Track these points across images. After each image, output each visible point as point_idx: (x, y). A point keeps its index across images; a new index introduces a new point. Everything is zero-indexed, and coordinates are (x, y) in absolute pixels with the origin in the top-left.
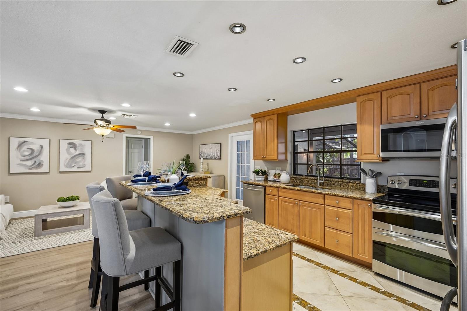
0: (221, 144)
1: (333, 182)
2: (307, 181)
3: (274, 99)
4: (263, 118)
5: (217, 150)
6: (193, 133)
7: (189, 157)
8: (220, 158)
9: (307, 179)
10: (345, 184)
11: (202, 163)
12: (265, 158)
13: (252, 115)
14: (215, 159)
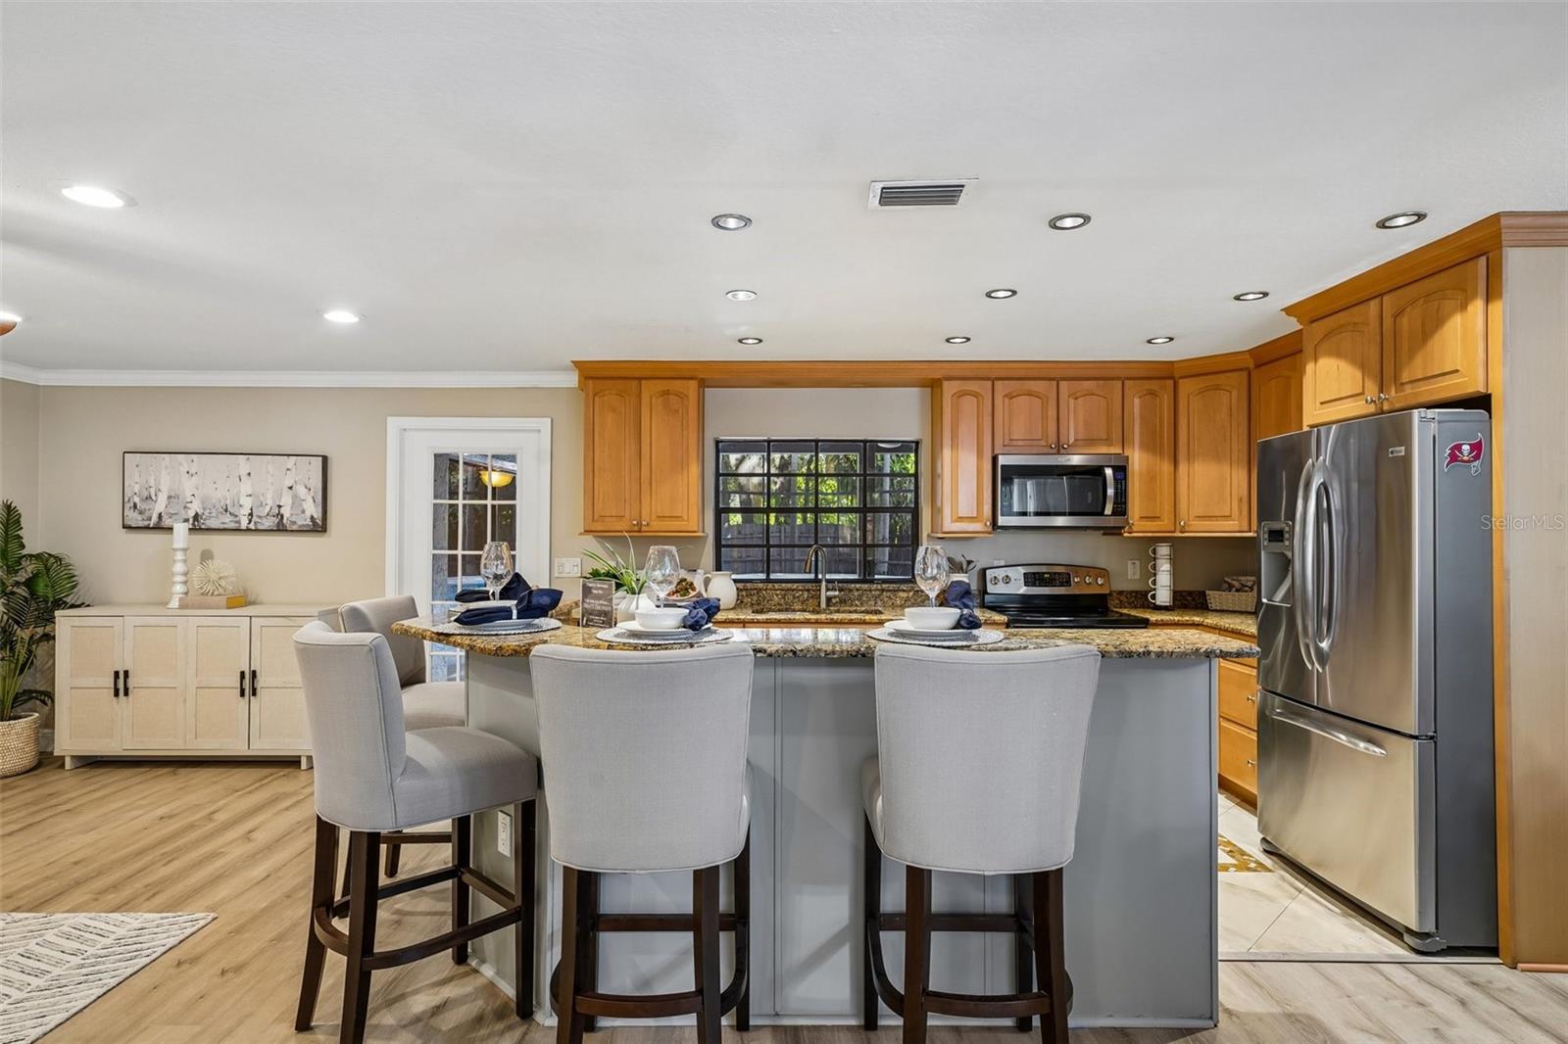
0: (325, 459)
1: (856, 594)
2: (777, 595)
3: (759, 337)
4: (635, 383)
5: (301, 490)
6: (44, 378)
7: (18, 522)
8: (319, 527)
9: (778, 592)
10: (889, 594)
11: (185, 550)
12: (644, 529)
13: (577, 364)
14: (281, 529)
